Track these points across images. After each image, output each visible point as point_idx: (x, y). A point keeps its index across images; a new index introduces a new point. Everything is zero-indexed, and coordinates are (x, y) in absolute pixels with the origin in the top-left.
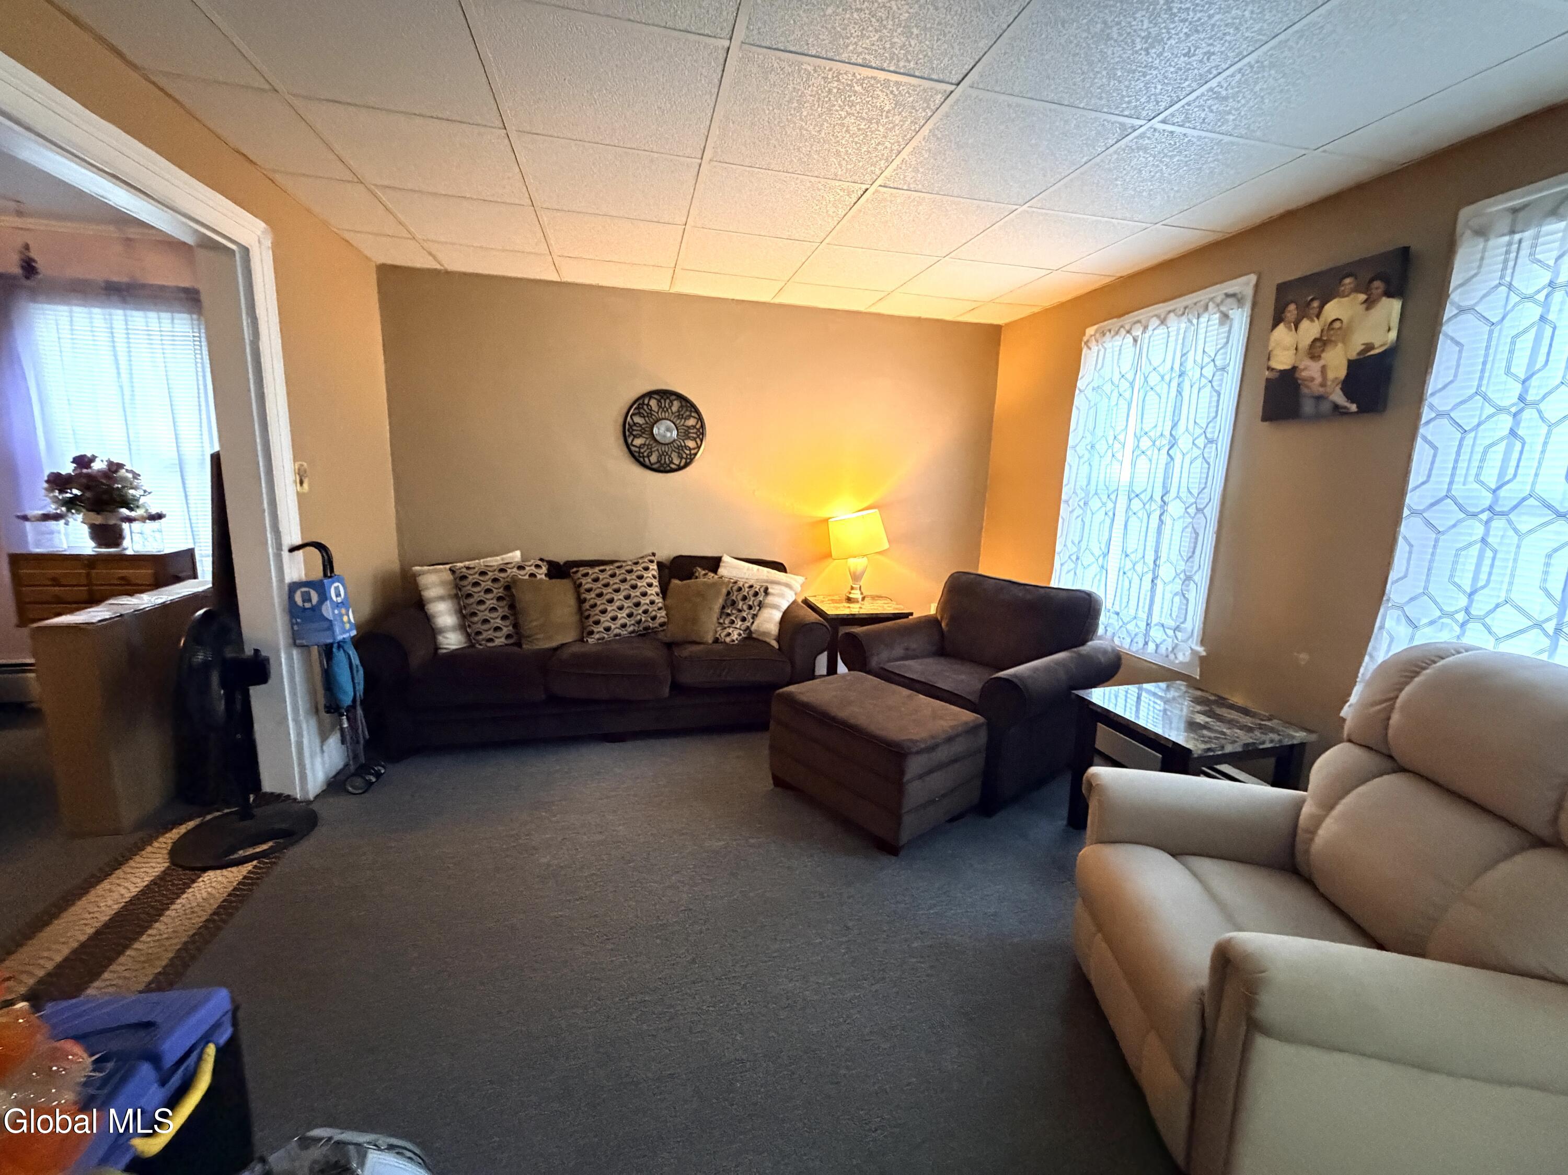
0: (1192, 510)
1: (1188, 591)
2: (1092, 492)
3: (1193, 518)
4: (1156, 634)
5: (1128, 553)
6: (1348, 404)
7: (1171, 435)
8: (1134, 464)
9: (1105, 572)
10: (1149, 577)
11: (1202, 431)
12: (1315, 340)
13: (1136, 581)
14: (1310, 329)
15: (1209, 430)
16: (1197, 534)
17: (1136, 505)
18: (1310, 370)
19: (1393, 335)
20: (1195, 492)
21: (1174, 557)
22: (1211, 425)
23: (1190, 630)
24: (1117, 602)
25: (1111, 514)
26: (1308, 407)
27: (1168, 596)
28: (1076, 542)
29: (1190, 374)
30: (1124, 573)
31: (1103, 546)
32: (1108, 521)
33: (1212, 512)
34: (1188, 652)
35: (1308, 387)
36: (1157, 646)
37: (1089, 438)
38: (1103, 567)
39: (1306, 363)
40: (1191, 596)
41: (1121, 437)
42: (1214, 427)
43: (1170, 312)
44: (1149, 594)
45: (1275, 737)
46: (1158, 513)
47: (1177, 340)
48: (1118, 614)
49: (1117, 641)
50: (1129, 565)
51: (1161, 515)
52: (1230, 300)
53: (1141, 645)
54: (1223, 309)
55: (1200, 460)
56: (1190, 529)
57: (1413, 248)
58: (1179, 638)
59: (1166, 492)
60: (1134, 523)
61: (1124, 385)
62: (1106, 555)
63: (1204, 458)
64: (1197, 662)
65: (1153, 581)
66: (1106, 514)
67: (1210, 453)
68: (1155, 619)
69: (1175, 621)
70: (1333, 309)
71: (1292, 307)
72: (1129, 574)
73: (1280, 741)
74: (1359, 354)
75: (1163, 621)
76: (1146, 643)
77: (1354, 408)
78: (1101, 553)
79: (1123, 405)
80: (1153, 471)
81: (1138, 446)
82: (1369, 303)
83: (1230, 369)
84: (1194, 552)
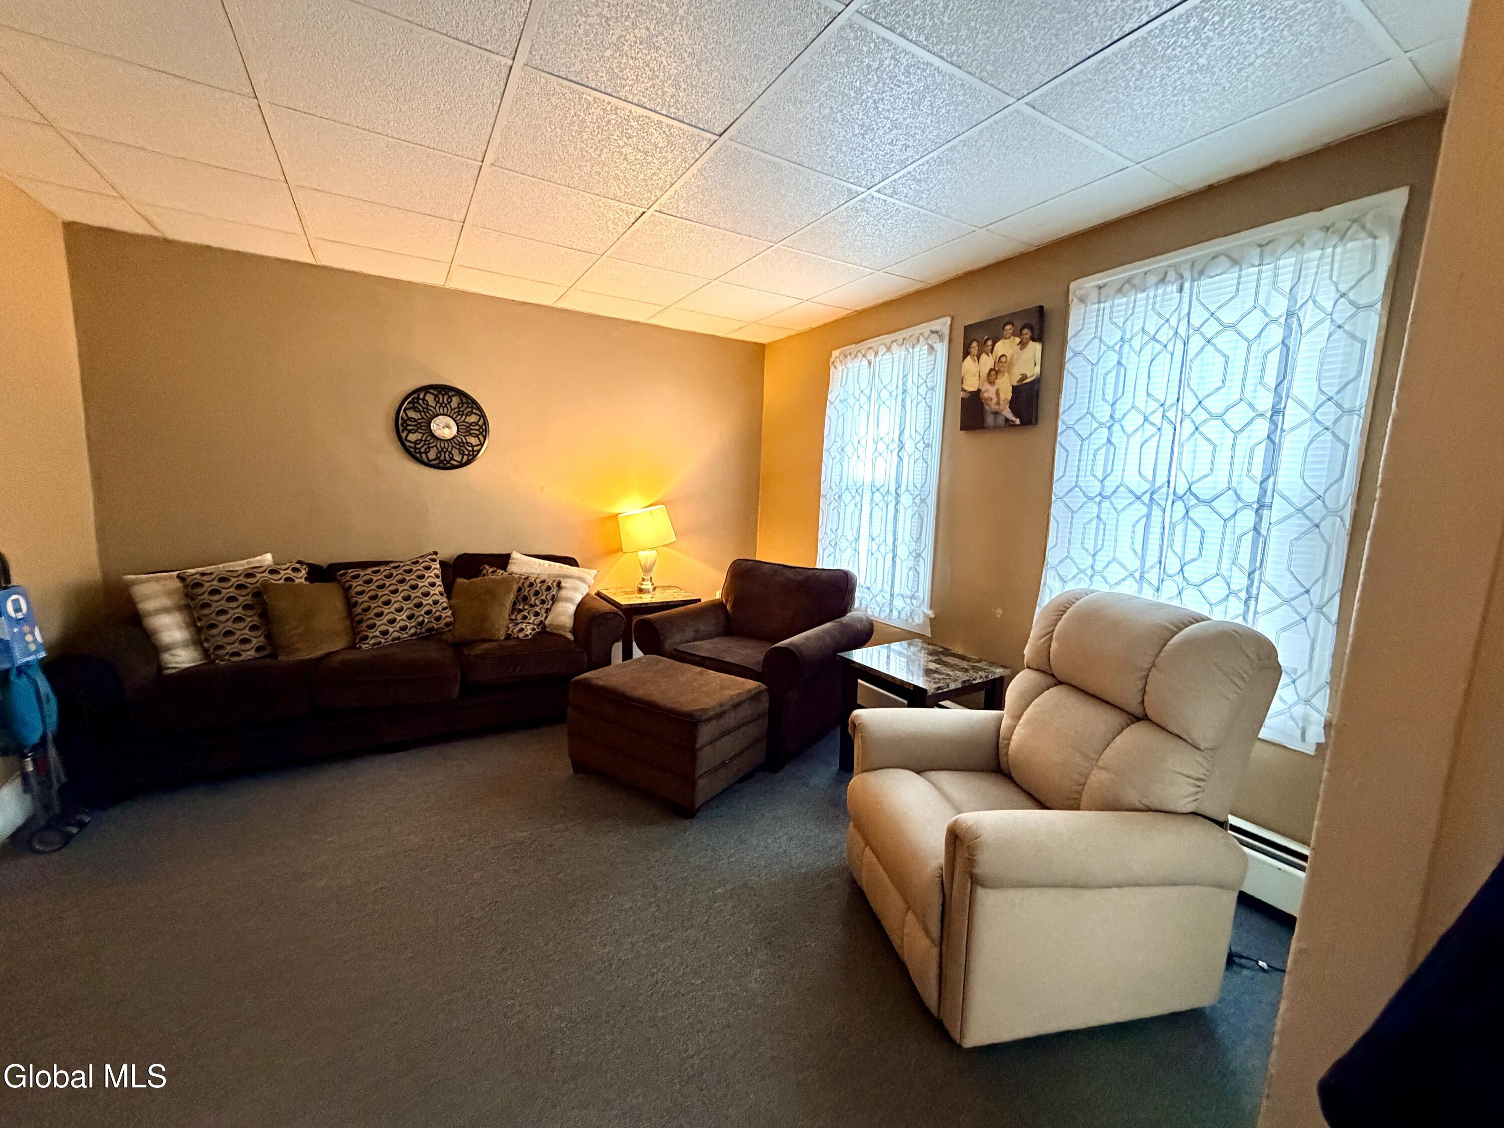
0: (918, 501)
1: (918, 566)
2: (844, 488)
3: (919, 507)
4: (898, 603)
5: (874, 537)
6: (1013, 419)
7: (900, 440)
8: (874, 464)
9: (857, 554)
10: (890, 556)
11: (921, 437)
12: (991, 370)
13: (881, 560)
14: (987, 362)
15: (926, 437)
16: (922, 520)
17: (878, 497)
18: (989, 392)
19: (1038, 369)
20: (919, 486)
21: (907, 539)
22: (927, 433)
23: (921, 597)
24: (868, 579)
25: (859, 505)
26: (990, 420)
27: (905, 571)
28: (834, 531)
29: (910, 392)
30: (872, 554)
31: (855, 532)
32: (857, 511)
33: (932, 501)
34: (922, 616)
35: (988, 405)
36: (899, 612)
37: (839, 443)
38: (855, 550)
39: (986, 387)
40: (921, 570)
41: (863, 442)
42: (929, 434)
43: (893, 342)
44: (891, 570)
45: (983, 674)
46: (894, 503)
47: (899, 364)
48: (869, 589)
49: (869, 612)
50: (875, 548)
51: (896, 505)
52: (934, 335)
53: (887, 613)
54: (930, 342)
55: (921, 460)
56: (917, 516)
57: (1045, 308)
58: (915, 604)
59: (899, 487)
60: (877, 512)
61: (863, 399)
62: (857, 540)
63: (923, 458)
64: (928, 622)
65: (893, 559)
66: (856, 505)
67: (928, 455)
68: (897, 591)
69: (911, 591)
70: (1001, 347)
71: (975, 344)
72: (875, 555)
73: (987, 677)
74: (1018, 381)
75: (902, 593)
76: (891, 611)
77: (1018, 421)
78: (853, 538)
79: (864, 415)
80: (888, 469)
81: (876, 449)
82: (1023, 345)
83: (937, 389)
84: (921, 534)
